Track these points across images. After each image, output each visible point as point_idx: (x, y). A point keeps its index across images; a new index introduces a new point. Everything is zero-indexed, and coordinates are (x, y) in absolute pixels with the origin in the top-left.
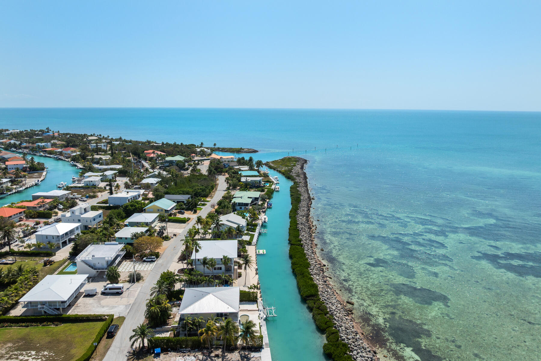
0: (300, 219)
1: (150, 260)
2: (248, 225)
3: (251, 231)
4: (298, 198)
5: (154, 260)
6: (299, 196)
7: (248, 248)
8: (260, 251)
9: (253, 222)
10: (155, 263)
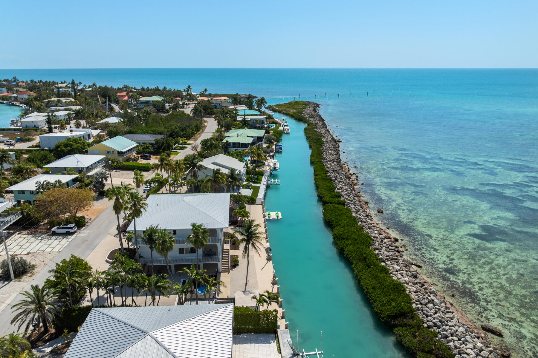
0: (329, 164)
1: (64, 231)
2: (248, 173)
3: (254, 183)
4: (319, 139)
5: (71, 231)
6: (320, 137)
7: (249, 208)
8: (271, 213)
9: (257, 170)
10: (73, 237)
